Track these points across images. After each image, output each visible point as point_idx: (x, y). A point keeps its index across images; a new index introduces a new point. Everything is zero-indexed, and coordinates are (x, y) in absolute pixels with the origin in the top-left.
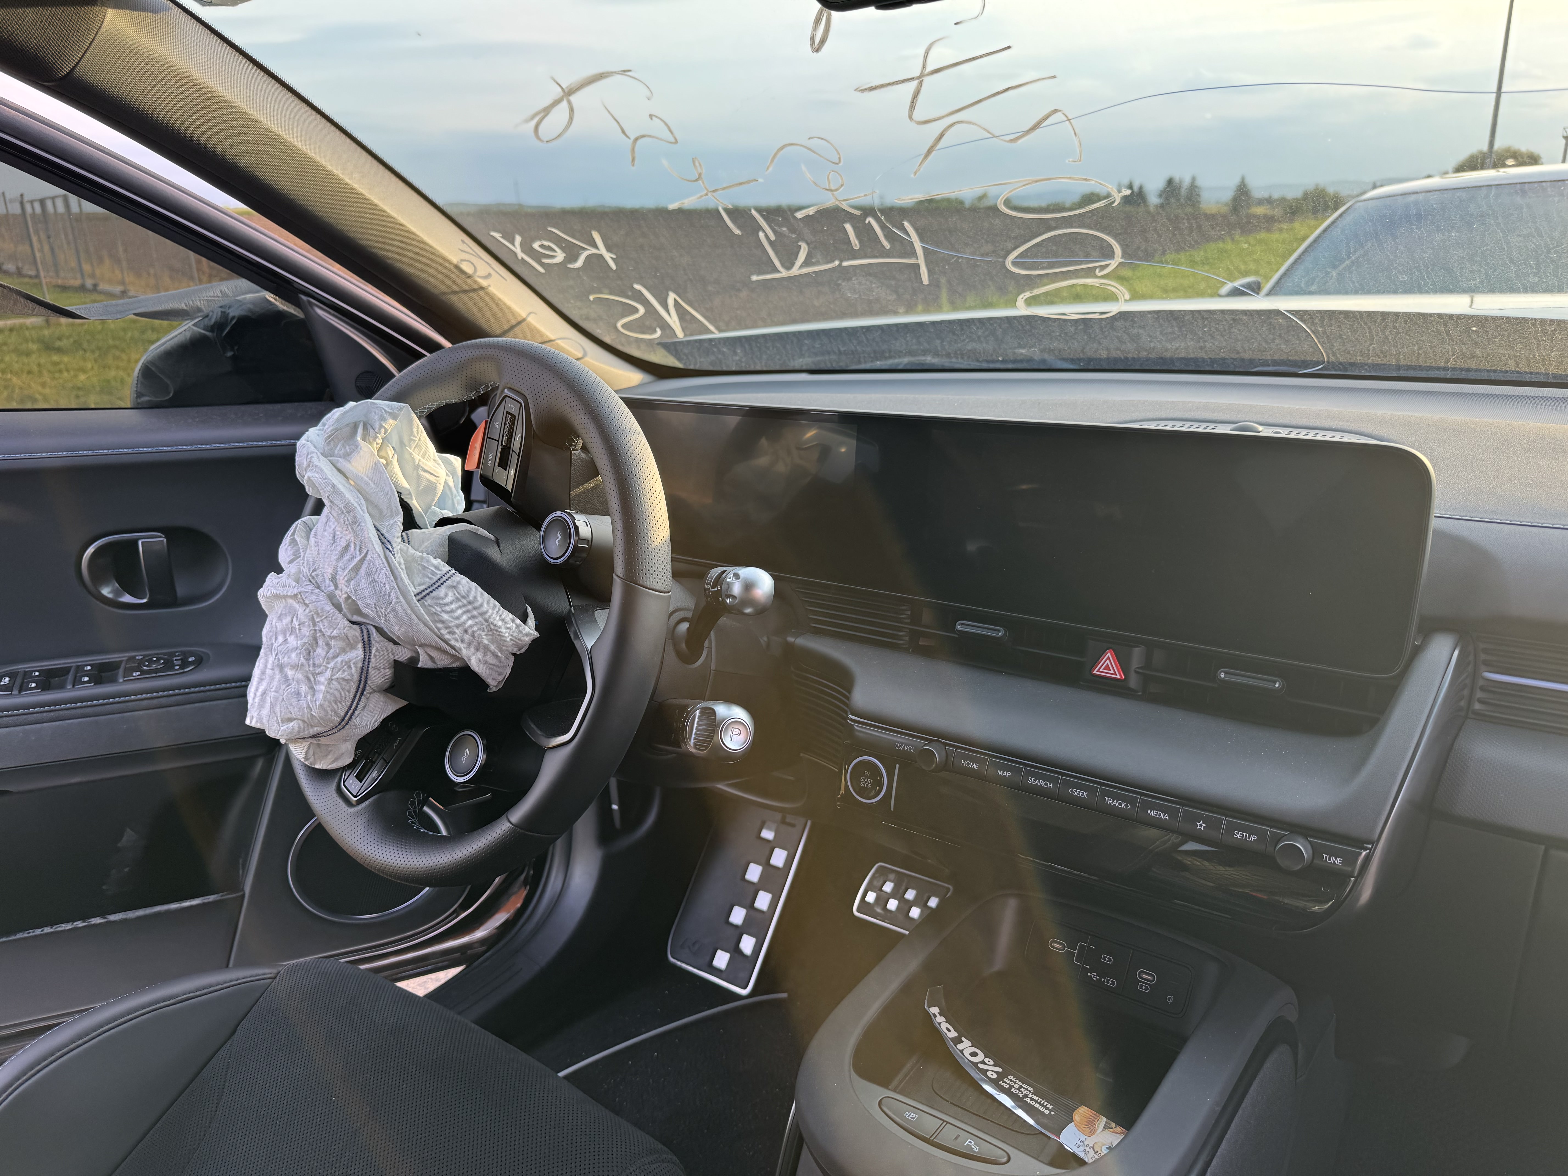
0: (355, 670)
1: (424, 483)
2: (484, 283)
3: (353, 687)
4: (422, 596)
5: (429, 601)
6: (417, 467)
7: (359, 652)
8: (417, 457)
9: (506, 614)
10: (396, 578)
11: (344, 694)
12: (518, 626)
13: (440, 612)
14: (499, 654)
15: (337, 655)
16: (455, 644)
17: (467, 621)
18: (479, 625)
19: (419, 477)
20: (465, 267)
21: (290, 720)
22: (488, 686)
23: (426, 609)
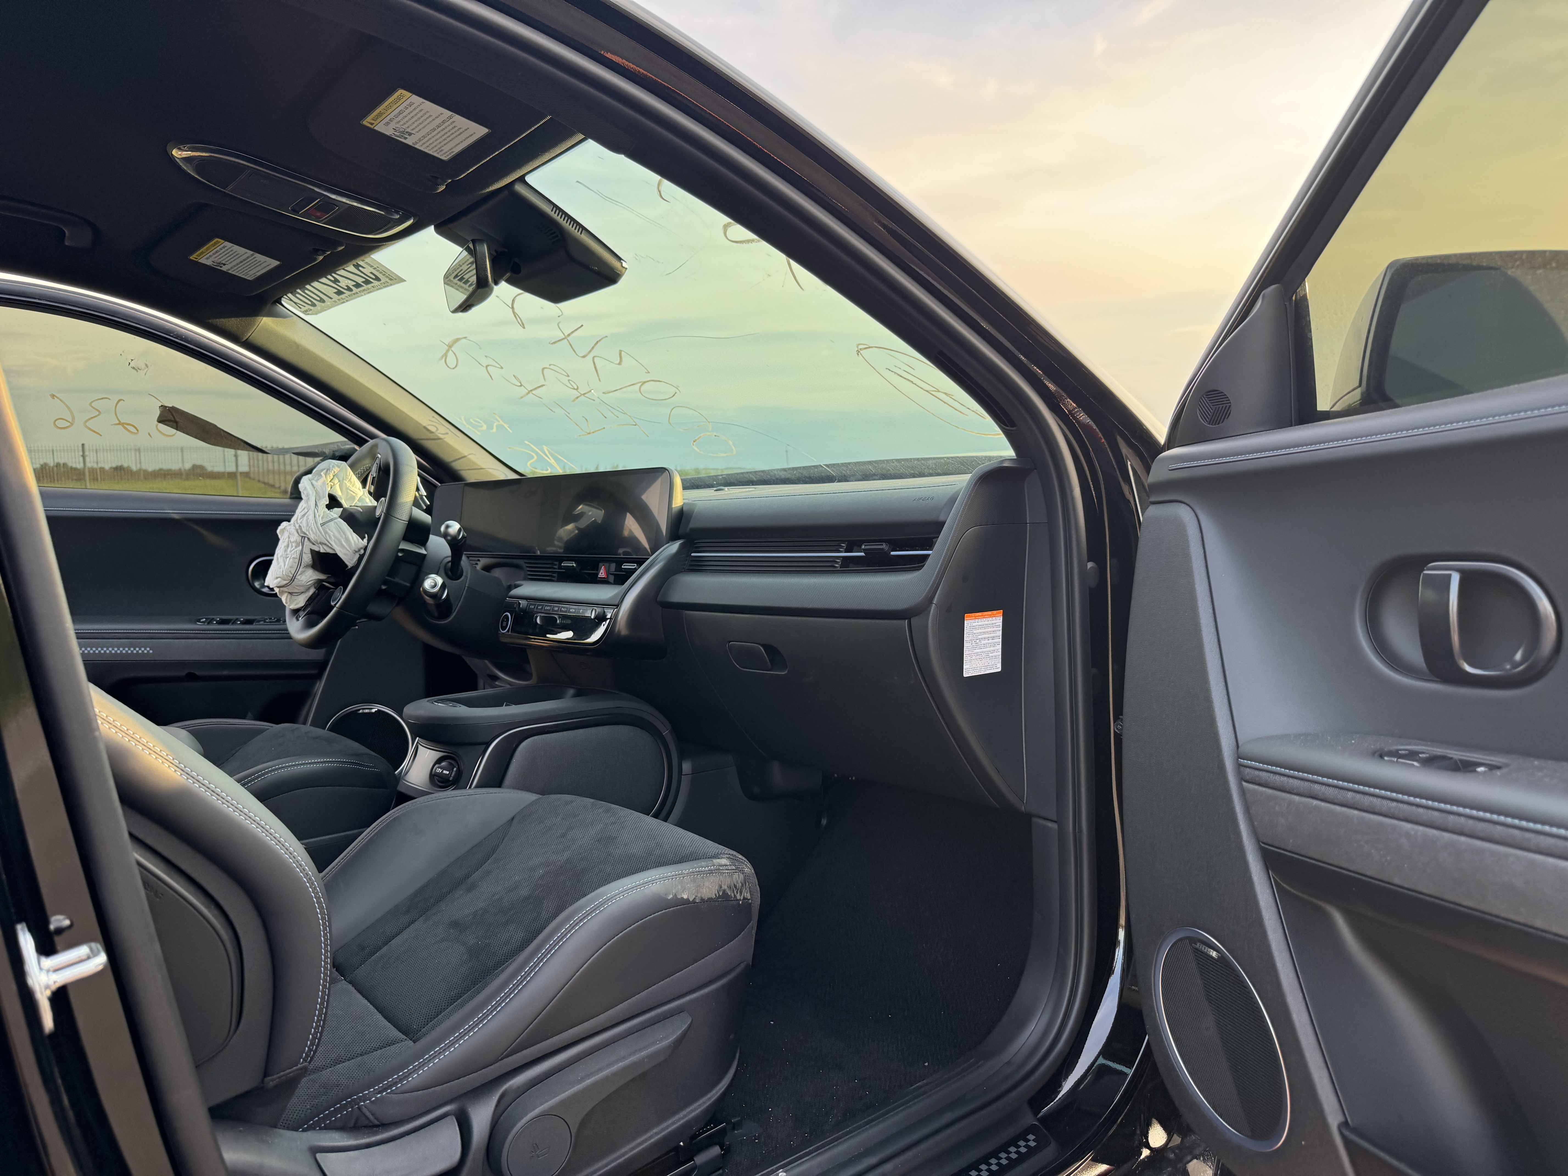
0: (298, 553)
1: (350, 495)
2: (441, 436)
3: (297, 561)
4: (323, 525)
5: (325, 526)
6: (347, 489)
7: (301, 547)
8: (348, 484)
9: (355, 535)
10: (315, 517)
11: (294, 564)
12: (358, 540)
13: (328, 530)
14: (349, 550)
15: (294, 549)
16: (331, 542)
17: (337, 534)
18: (341, 536)
19: (348, 492)
20: (430, 428)
21: (277, 578)
22: (346, 566)
23: (323, 529)
